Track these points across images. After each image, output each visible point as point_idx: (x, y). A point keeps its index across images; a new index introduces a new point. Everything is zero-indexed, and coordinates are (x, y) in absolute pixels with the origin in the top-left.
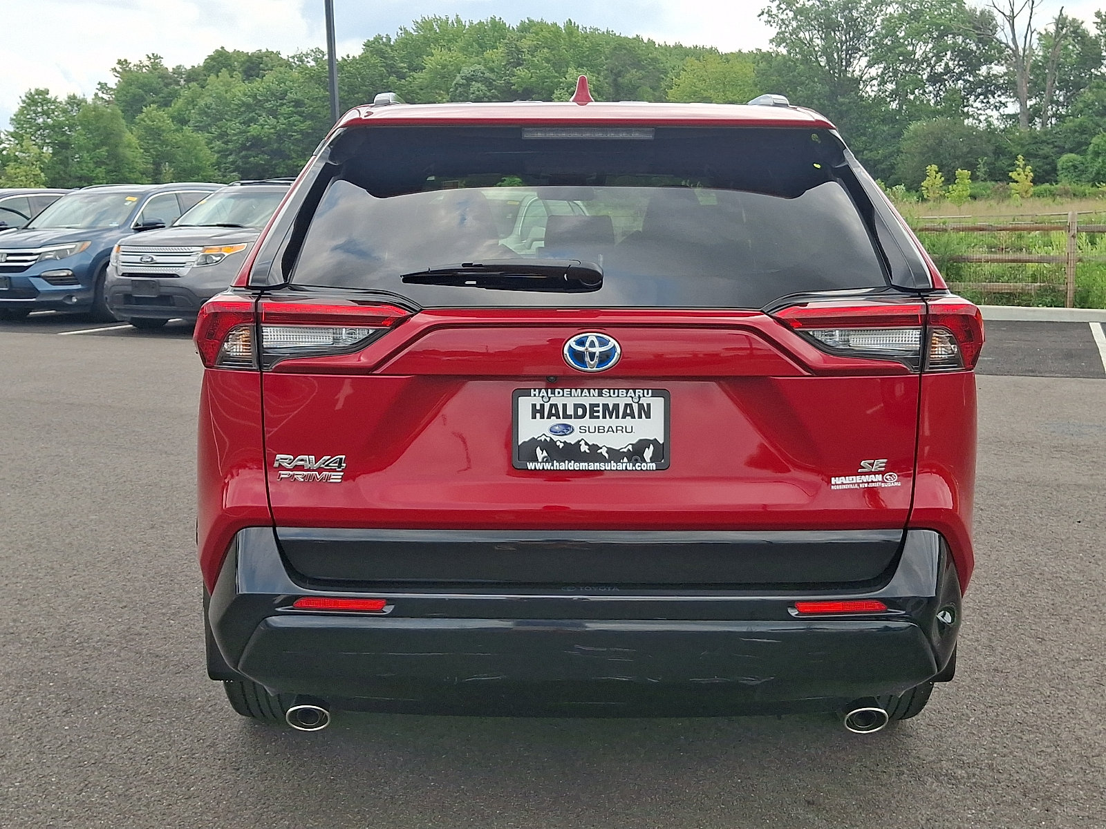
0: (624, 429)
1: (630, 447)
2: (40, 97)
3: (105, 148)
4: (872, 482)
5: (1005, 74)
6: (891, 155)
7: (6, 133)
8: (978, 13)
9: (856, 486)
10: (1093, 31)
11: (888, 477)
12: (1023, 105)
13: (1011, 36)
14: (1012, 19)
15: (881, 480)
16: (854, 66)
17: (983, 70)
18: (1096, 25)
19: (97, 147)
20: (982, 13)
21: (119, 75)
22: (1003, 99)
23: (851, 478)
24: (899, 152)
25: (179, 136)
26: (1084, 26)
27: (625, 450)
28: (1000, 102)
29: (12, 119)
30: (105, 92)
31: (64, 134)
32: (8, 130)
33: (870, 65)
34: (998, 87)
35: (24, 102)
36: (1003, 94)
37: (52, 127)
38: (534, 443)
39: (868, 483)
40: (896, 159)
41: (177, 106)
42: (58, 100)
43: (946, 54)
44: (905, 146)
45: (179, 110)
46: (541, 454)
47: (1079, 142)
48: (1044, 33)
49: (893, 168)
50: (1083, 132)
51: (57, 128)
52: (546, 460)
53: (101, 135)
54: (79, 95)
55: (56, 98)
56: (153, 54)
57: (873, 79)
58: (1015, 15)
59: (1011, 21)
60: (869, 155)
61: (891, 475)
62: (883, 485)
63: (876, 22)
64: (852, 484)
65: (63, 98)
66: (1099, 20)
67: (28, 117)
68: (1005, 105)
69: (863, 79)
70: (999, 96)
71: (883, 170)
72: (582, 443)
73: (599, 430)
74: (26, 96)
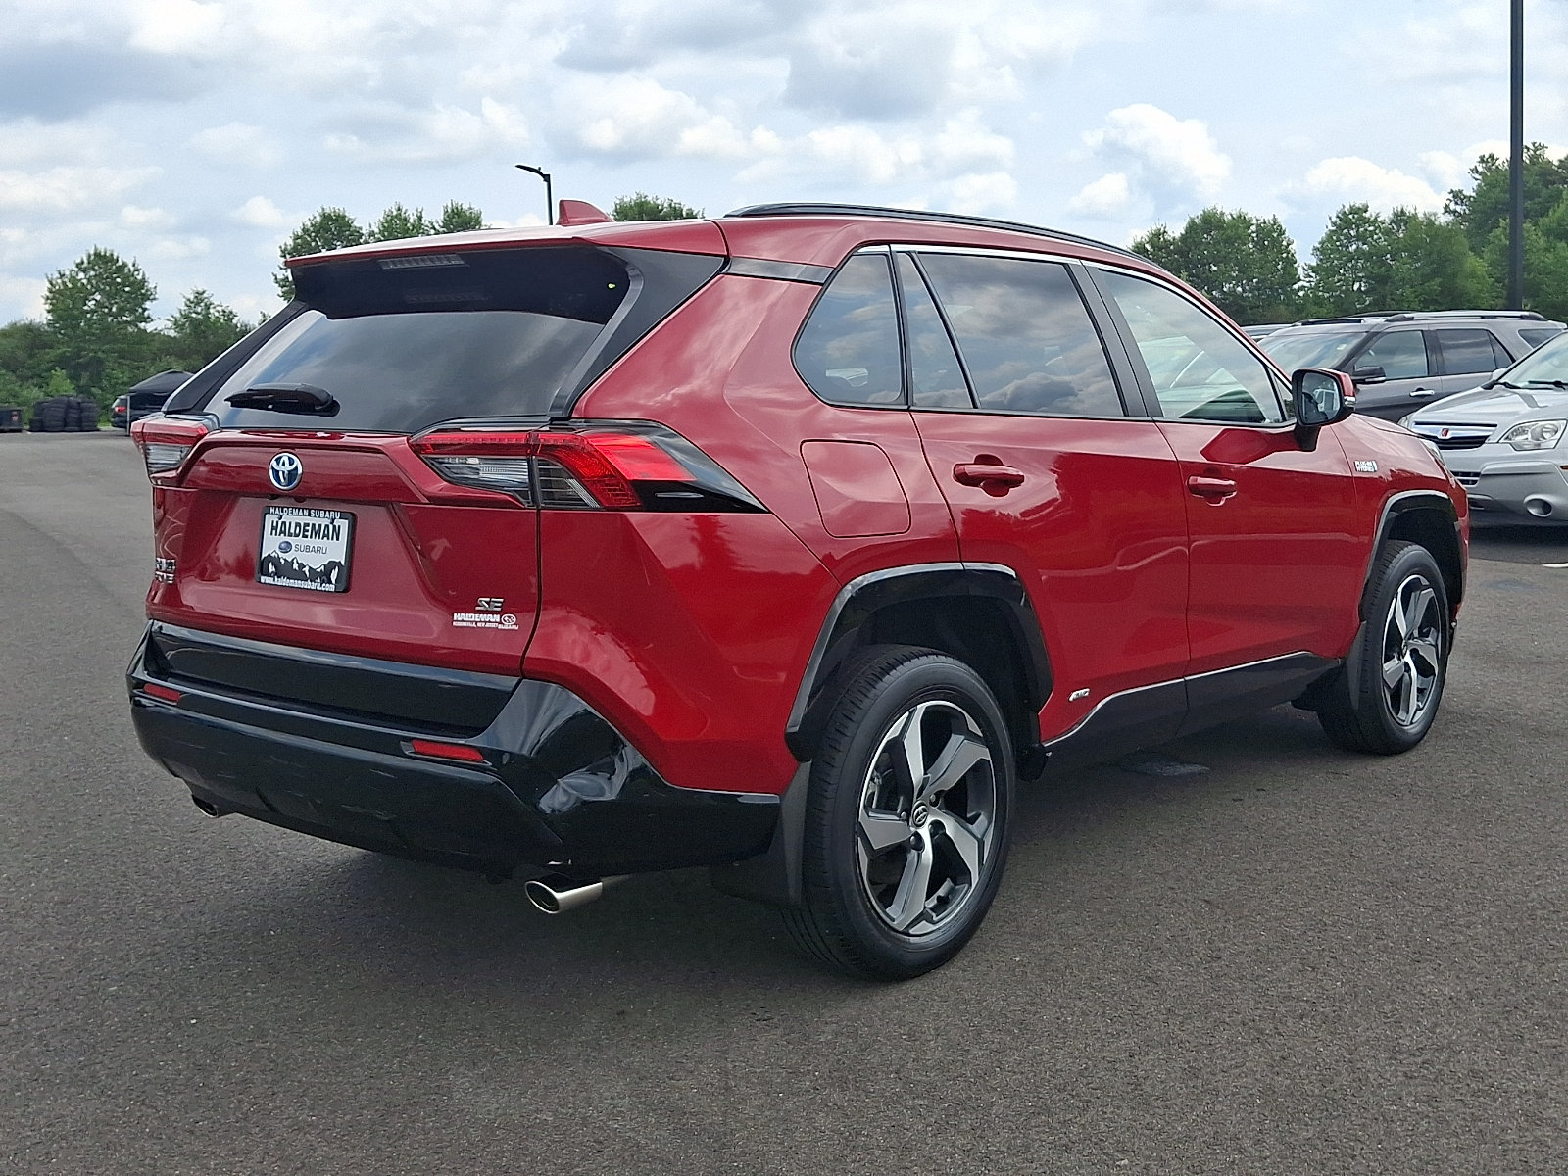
0: (319, 549)
1: (323, 568)
2: (1356, 216)
3: (1438, 280)
4: (490, 622)
7: (1306, 267)
9: (474, 625)
11: (506, 619)
15: (498, 620)
19: (1426, 278)
21: (1480, 178)
23: (471, 615)
25: (1550, 258)
27: (319, 570)
29: (1316, 249)
30: (1459, 202)
31: (1383, 263)
32: (1308, 263)
35: (1334, 224)
37: (1368, 256)
38: (269, 558)
39: (486, 622)
41: (1557, 214)
42: (1379, 219)
45: (1560, 220)
46: (271, 569)
51: (1375, 256)
52: (273, 575)
53: (1432, 263)
54: (1410, 210)
55: (1377, 216)
56: (1534, 144)
61: (509, 617)
62: (500, 627)
64: (472, 622)
65: (1386, 216)
67: (1338, 243)
72: (295, 561)
74: (1338, 217)
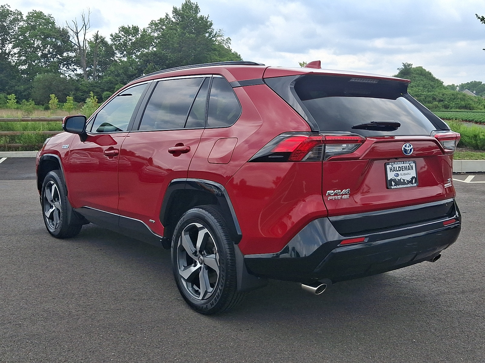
0: (408, 174)
1: (411, 179)
5: (75, 57)
6: (28, 88)
8: (61, 29)
10: (110, 42)
12: (84, 70)
13: (77, 41)
14: (77, 33)
16: (6, 47)
17: (65, 54)
18: (111, 40)
20: (63, 29)
22: (75, 67)
24: (32, 87)
26: (105, 39)
28: (74, 68)
33: (13, 48)
34: (72, 62)
36: (75, 65)
38: (391, 180)
40: (31, 91)
43: (48, 46)
44: (35, 84)
46: (393, 184)
47: (110, 87)
48: (89, 41)
49: (30, 94)
50: (111, 83)
52: (395, 185)
57: (15, 54)
58: (78, 32)
59: (77, 34)
60: (18, 88)
63: (15, 28)
64: (447, 186)
66: (112, 38)
68: (76, 70)
69: (11, 53)
70: (73, 66)
71: (25, 95)
72: (401, 179)
73: (405, 174)
